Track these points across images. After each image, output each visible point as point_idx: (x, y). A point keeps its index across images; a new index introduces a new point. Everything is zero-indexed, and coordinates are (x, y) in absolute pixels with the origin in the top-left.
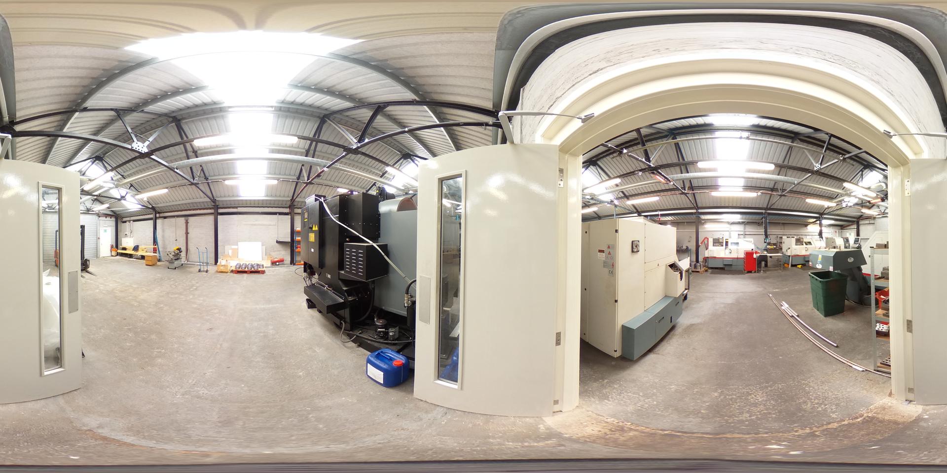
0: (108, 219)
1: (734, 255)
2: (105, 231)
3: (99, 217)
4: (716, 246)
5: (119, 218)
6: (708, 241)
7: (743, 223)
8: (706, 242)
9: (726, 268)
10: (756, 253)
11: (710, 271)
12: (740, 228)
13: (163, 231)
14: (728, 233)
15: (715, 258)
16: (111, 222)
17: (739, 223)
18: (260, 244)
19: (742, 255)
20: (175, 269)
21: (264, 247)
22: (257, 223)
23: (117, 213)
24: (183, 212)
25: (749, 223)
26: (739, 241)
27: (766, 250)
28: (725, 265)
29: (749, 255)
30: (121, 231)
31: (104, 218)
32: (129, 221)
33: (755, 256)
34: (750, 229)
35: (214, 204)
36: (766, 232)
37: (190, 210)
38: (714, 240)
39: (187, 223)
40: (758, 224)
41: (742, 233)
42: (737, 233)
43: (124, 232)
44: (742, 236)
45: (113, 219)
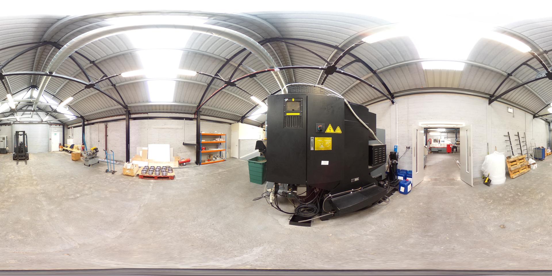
0: (58, 126)
1: (442, 146)
2: (55, 134)
3: (51, 125)
4: (435, 142)
5: (65, 125)
6: (431, 140)
7: (446, 132)
8: (430, 141)
9: (439, 152)
10: (451, 145)
11: (432, 153)
12: (445, 134)
13: (91, 134)
14: (440, 136)
15: (434, 147)
16: (60, 128)
17: (445, 132)
18: (168, 146)
19: (446, 146)
20: (90, 166)
21: (172, 149)
22: (165, 126)
23: (64, 122)
24: (104, 119)
25: (449, 132)
26: (445, 140)
27: (456, 144)
28: (439, 150)
29: (448, 146)
30: (67, 134)
31: (55, 126)
32: (71, 127)
33: (451, 146)
34: (450, 135)
35: (126, 110)
36: (456, 136)
37: (109, 117)
38: (434, 140)
39: (106, 127)
40: (453, 132)
41: (446, 137)
42: (444, 137)
43: (69, 135)
44: (446, 138)
45: (61, 126)
